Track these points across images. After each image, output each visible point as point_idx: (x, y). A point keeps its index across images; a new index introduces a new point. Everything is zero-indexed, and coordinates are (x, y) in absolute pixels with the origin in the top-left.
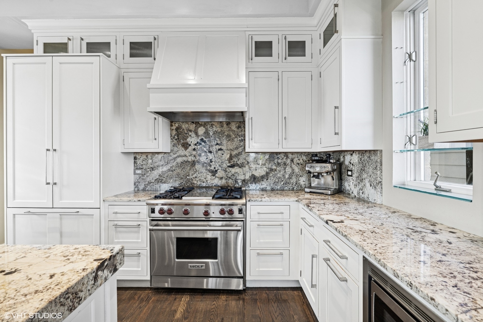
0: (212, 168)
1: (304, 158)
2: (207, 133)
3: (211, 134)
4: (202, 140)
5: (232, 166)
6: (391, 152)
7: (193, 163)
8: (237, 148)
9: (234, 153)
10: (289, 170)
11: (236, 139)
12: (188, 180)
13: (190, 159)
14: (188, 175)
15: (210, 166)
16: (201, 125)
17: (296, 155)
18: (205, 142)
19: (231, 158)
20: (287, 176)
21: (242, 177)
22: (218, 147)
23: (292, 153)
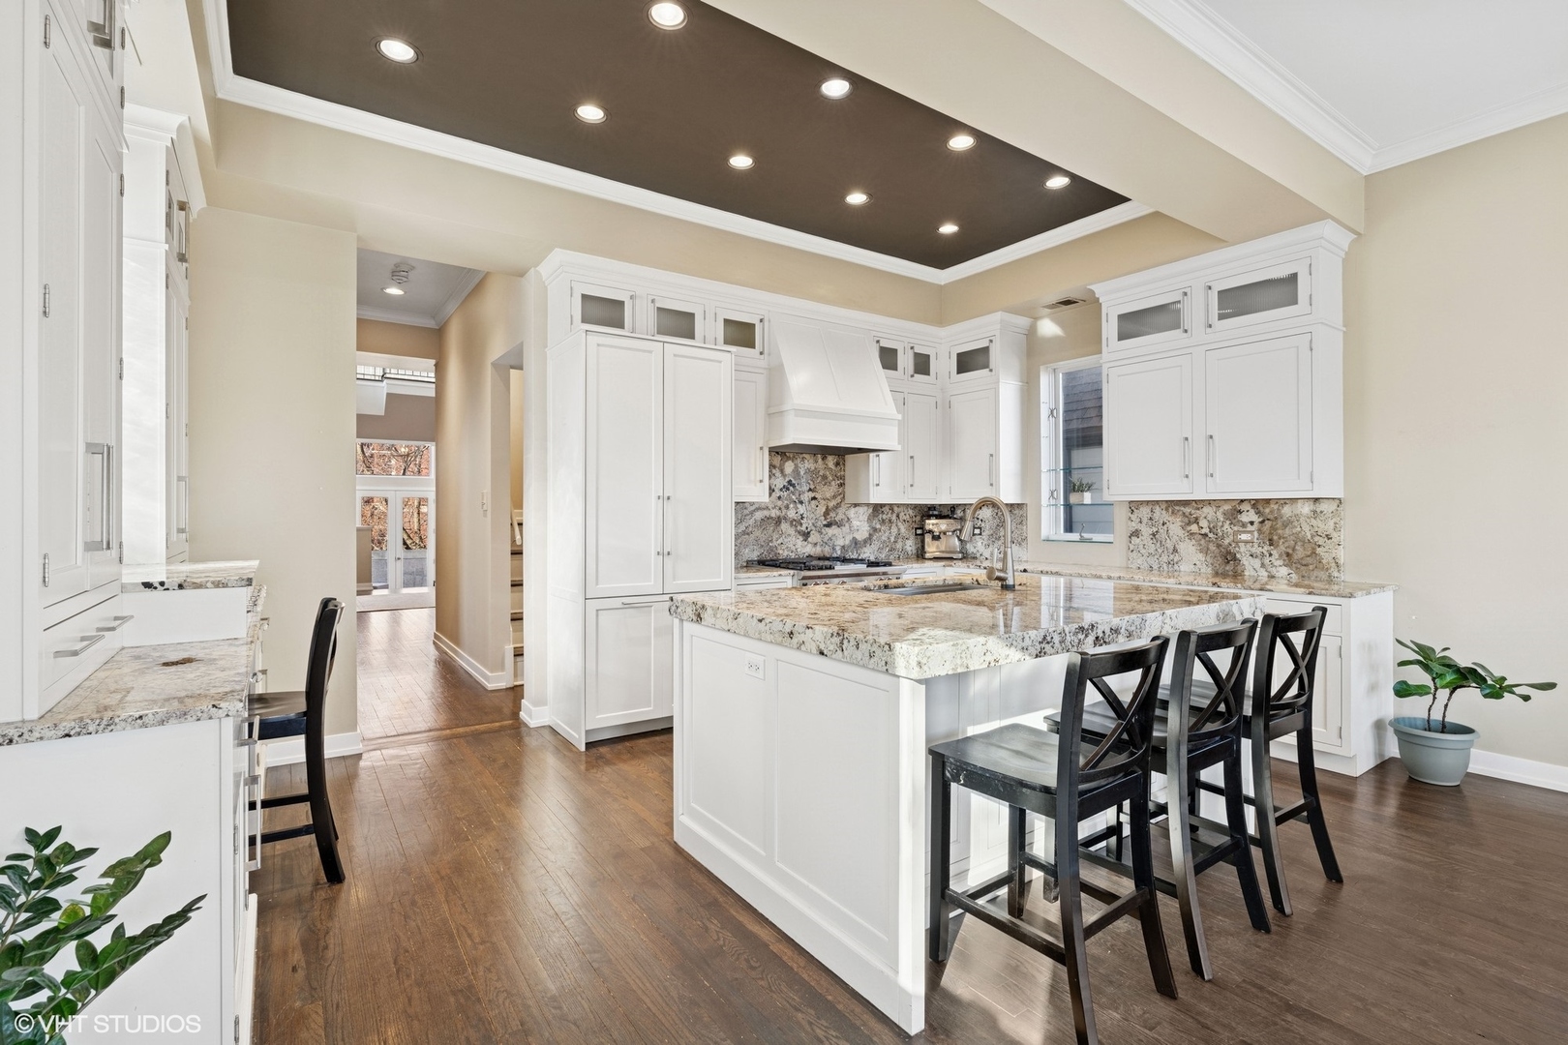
0: (803, 528)
1: (911, 512)
2: (796, 471)
3: (802, 473)
4: (790, 482)
5: (829, 525)
6: (1039, 506)
7: (778, 521)
8: (834, 497)
9: (831, 504)
10: (894, 530)
11: (833, 483)
12: (771, 549)
13: (774, 513)
14: (771, 541)
15: (801, 524)
16: (788, 458)
17: (901, 509)
18: (793, 486)
19: (826, 514)
20: (892, 539)
21: (840, 542)
22: (811, 495)
23: (898, 505)
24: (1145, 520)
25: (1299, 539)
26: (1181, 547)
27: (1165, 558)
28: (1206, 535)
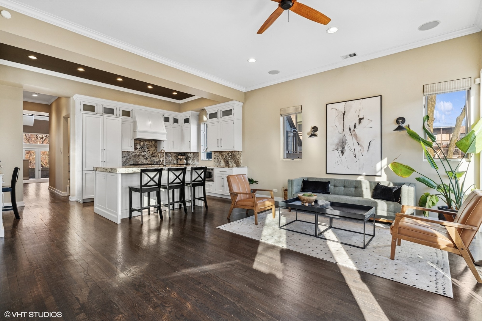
0: (146, 157)
1: (175, 154)
2: (144, 145)
3: (145, 145)
4: (142, 147)
5: (153, 157)
6: (200, 153)
7: (139, 156)
8: (154, 150)
9: (153, 152)
10: (171, 158)
11: (154, 147)
12: (137, 162)
13: (138, 154)
14: (137, 160)
15: (145, 157)
16: (142, 141)
17: (173, 153)
18: (143, 148)
19: (152, 154)
20: (170, 160)
21: (156, 161)
22: (148, 150)
23: (172, 153)
24: (216, 155)
25: (236, 159)
26: (221, 160)
27: (219, 163)
28: (224, 158)
